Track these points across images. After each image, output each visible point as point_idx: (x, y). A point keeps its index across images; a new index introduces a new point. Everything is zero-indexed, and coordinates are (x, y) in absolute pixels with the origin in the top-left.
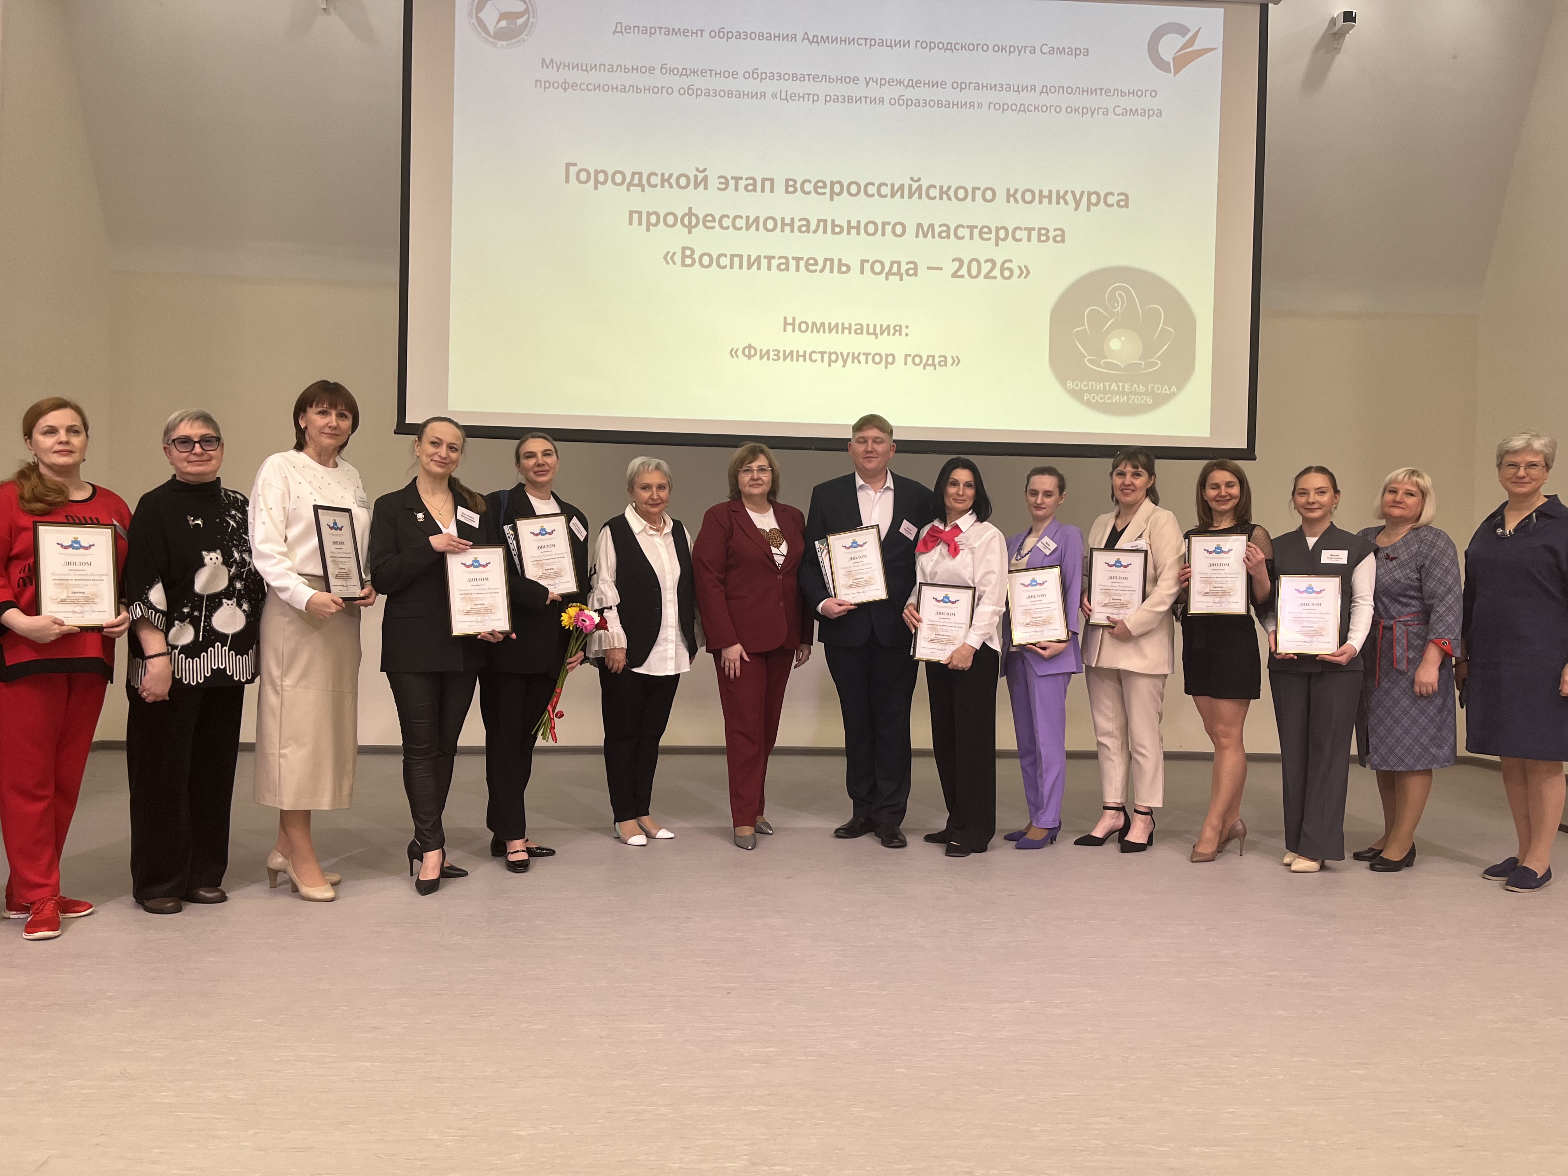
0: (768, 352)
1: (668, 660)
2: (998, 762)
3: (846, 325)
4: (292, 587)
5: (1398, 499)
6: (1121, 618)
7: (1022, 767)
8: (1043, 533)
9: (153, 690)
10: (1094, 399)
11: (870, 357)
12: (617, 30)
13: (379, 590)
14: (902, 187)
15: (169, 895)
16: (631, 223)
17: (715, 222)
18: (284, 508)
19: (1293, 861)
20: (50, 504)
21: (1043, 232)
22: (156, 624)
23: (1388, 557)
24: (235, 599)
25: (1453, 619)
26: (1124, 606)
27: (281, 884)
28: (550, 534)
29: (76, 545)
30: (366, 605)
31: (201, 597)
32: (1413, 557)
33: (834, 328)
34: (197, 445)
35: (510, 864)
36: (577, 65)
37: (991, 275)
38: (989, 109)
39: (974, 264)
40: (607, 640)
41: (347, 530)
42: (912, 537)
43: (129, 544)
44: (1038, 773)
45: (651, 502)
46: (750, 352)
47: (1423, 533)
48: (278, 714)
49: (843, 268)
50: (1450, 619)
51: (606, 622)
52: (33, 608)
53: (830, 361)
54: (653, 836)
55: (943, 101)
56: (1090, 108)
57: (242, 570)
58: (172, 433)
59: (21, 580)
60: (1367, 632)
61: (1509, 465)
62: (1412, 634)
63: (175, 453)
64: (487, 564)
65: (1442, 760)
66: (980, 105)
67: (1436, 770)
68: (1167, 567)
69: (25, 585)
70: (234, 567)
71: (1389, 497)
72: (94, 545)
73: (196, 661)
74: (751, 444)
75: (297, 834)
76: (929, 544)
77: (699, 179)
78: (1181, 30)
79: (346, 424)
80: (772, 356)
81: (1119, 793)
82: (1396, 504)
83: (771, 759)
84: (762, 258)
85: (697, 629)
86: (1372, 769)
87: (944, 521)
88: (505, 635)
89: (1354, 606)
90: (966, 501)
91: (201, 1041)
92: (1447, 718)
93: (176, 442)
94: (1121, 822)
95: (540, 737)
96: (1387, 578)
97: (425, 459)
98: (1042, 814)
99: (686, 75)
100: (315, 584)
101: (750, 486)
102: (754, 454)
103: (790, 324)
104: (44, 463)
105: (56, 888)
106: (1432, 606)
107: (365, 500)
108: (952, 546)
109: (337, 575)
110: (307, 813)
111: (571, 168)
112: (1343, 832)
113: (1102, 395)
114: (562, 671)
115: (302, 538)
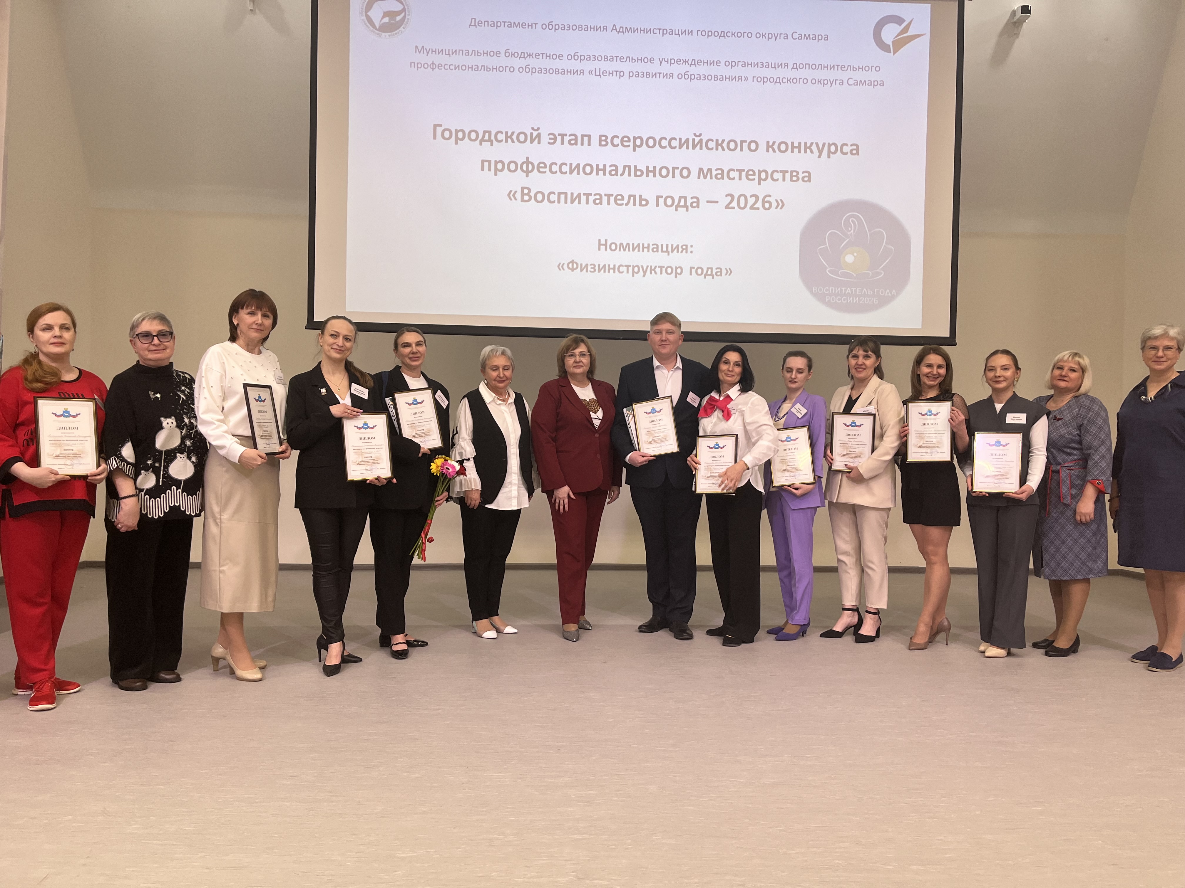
0: (587, 266)
1: (512, 498)
2: (762, 574)
3: (646, 245)
4: (228, 446)
5: (1064, 374)
6: (855, 465)
7: (780, 578)
8: (795, 401)
9: (126, 523)
10: (833, 300)
11: (664, 269)
12: (472, 24)
13: (293, 448)
14: (687, 140)
15: (137, 677)
16: (483, 169)
17: (546, 168)
18: (222, 386)
19: (987, 649)
20: (47, 383)
21: (795, 174)
22: (127, 474)
23: (1055, 418)
24: (186, 454)
25: (1105, 464)
26: (858, 456)
27: (222, 668)
28: (421, 403)
29: (66, 414)
30: (284, 458)
31: (160, 452)
32: (1074, 418)
33: (636, 247)
34: (155, 338)
35: (394, 653)
36: (442, 50)
37: (755, 206)
38: (753, 81)
39: (742, 199)
40: (466, 484)
41: (268, 401)
42: (696, 405)
43: (106, 414)
44: (793, 583)
45: (498, 379)
46: (573, 265)
47: (1082, 400)
48: (218, 540)
49: (643, 202)
50: (1103, 465)
51: (466, 471)
52: (34, 462)
53: (633, 272)
54: (502, 631)
55: (718, 76)
56: (830, 80)
57: (191, 432)
58: (135, 330)
59: (25, 441)
60: (1042, 476)
61: (1150, 348)
62: (1074, 476)
63: (139, 344)
64: (374, 427)
65: (1097, 572)
66: (746, 79)
67: (1093, 580)
68: (890, 427)
69: (28, 445)
70: (185, 429)
71: (1057, 372)
72: (80, 414)
73: (158, 500)
74: (575, 335)
75: (233, 630)
76: (709, 411)
77: (534, 136)
78: (899, 20)
79: (268, 322)
80: (589, 269)
81: (854, 599)
82: (1062, 378)
83: (589, 573)
84: (582, 194)
85: (534, 475)
86: (1045, 579)
87: (719, 392)
88: (388, 480)
89: (1032, 456)
90: (734, 376)
91: (162, 787)
92: (1100, 539)
93: (139, 335)
94: (856, 620)
95: (416, 556)
96: (1055, 434)
97: (326, 348)
98: (796, 613)
99: (524, 57)
100: (244, 442)
101: (574, 367)
102: (576, 343)
103: (603, 245)
104: (42, 352)
105: (53, 671)
106: (1089, 455)
107: (282, 378)
108: (726, 412)
109: (262, 436)
110: (241, 615)
111: (438, 128)
112: (1024, 628)
113: (840, 297)
114: (432, 507)
115: (235, 408)
